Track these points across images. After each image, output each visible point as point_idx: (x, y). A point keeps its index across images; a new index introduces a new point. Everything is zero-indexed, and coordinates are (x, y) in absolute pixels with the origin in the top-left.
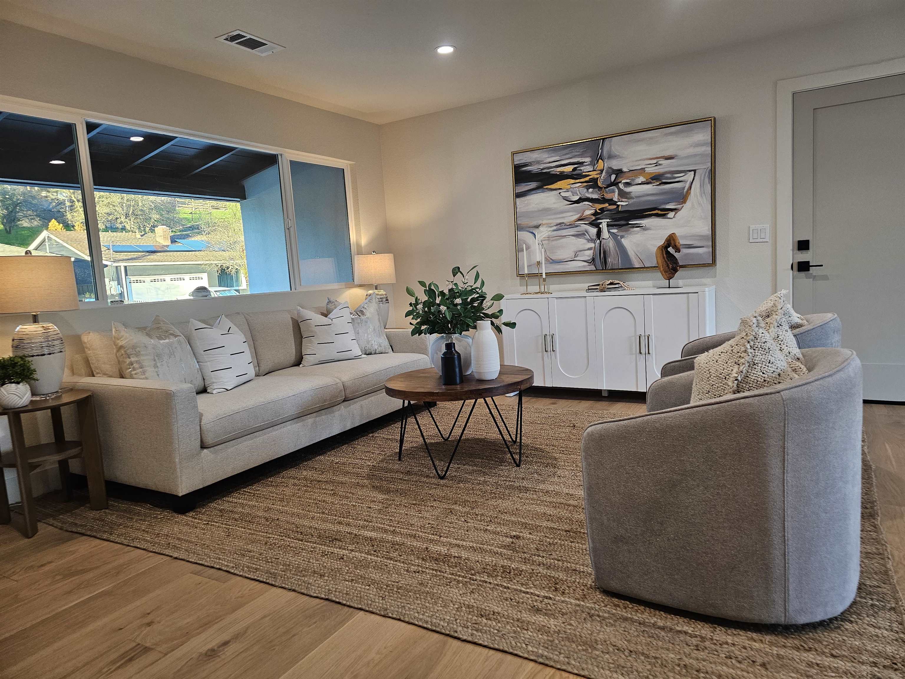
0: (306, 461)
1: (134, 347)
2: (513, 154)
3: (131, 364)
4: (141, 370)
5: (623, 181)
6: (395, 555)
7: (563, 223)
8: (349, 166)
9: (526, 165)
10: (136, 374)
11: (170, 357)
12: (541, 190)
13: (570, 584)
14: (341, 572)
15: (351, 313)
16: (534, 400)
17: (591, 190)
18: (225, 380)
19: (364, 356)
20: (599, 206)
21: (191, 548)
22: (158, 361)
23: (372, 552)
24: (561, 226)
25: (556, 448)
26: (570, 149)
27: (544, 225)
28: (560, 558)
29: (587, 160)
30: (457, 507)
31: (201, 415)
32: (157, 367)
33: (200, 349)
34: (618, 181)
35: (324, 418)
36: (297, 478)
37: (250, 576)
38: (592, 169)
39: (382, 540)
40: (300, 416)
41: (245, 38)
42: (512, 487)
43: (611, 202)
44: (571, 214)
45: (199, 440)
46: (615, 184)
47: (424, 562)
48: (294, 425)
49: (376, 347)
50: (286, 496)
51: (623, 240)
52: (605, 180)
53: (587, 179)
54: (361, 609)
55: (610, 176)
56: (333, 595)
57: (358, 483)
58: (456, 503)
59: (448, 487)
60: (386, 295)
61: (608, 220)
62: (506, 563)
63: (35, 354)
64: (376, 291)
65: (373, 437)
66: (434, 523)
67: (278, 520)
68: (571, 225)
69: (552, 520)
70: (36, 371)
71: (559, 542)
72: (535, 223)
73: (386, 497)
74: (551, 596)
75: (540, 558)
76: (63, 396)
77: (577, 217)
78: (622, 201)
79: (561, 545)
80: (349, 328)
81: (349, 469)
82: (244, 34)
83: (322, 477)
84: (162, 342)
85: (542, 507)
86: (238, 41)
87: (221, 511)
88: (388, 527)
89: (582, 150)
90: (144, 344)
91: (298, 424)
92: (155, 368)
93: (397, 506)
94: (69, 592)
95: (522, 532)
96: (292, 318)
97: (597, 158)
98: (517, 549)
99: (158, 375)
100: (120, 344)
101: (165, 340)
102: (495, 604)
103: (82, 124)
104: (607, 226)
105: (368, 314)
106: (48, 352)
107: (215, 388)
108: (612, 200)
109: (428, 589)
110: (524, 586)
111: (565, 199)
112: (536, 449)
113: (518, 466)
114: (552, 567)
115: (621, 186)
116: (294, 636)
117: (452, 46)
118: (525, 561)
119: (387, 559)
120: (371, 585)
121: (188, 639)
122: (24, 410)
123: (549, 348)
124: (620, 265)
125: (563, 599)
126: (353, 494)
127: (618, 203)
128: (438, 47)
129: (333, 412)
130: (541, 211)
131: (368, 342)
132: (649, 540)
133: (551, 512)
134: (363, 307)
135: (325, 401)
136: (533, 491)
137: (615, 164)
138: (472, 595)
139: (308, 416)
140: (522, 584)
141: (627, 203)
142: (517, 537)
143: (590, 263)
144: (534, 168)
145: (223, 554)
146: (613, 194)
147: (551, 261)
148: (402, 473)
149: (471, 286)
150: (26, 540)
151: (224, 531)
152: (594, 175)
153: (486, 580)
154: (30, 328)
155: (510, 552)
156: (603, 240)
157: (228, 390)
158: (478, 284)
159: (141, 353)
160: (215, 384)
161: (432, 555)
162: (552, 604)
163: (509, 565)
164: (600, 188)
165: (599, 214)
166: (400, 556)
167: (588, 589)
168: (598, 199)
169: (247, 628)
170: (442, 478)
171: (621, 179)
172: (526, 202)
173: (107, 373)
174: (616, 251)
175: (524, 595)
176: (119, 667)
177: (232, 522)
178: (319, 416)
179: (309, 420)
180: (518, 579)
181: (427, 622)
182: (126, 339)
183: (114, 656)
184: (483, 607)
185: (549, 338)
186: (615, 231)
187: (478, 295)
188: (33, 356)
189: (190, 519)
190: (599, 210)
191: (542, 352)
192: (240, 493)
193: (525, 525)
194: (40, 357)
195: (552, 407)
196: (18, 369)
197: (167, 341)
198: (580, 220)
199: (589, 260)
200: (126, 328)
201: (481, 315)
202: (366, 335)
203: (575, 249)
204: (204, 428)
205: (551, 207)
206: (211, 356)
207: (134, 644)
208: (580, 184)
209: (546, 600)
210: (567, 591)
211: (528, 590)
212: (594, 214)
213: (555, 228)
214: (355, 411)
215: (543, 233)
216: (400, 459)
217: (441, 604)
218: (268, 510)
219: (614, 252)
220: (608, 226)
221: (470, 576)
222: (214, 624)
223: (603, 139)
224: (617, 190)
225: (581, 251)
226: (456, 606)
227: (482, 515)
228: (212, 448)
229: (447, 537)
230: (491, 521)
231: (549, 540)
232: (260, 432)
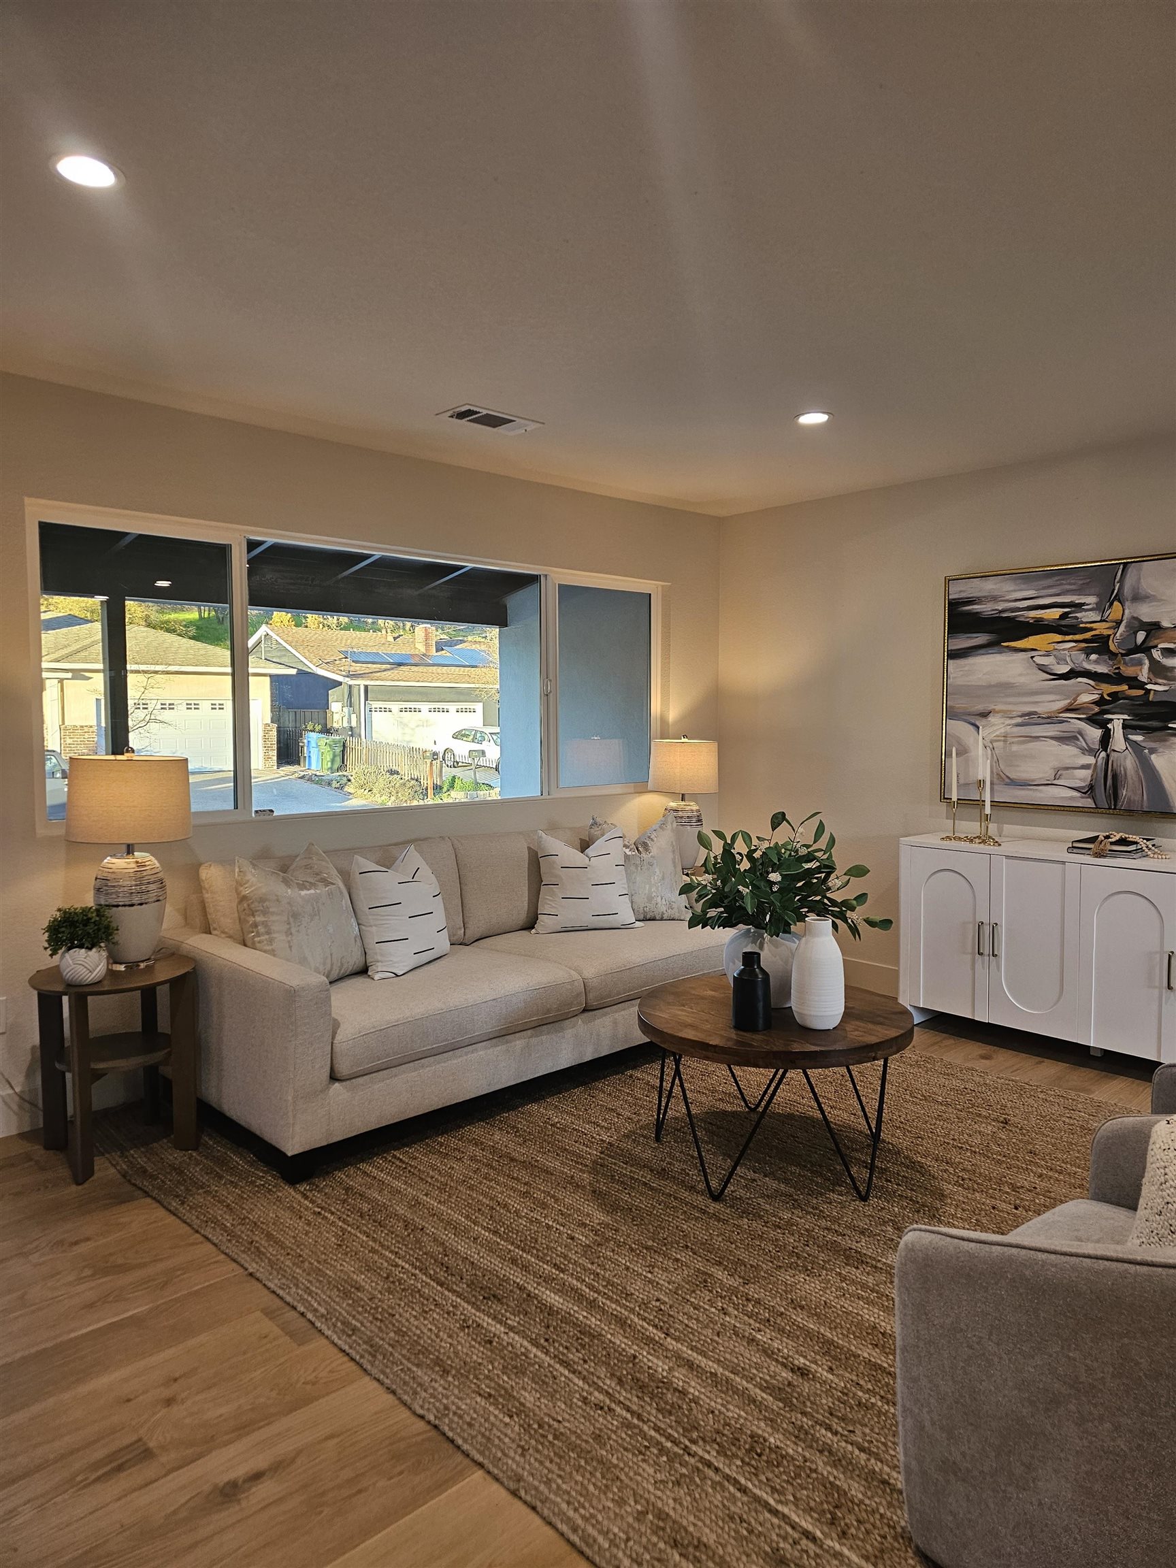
0: (508, 1112)
1: (262, 900)
2: (948, 581)
3: (255, 925)
4: (267, 937)
5: (1161, 646)
6: (573, 1356)
7: (1035, 713)
8: (660, 589)
9: (970, 602)
10: (259, 942)
11: (312, 920)
12: (996, 649)
13: (864, 1514)
14: (477, 1372)
15: (626, 846)
16: (951, 1041)
17: (1094, 657)
18: (395, 960)
19: (638, 924)
20: (1108, 689)
21: (278, 1260)
22: (293, 924)
23: (542, 1341)
24: (1031, 718)
25: (951, 1170)
26: (1056, 578)
27: (998, 712)
28: (866, 1445)
29: (1091, 600)
30: (720, 1274)
31: (336, 1026)
32: (291, 934)
33: (363, 906)
34: (1151, 644)
35: (546, 1039)
36: (482, 1143)
37: (340, 1342)
38: (1099, 618)
39: (567, 1319)
40: (503, 1034)
41: (479, 415)
42: (834, 1248)
43: (1134, 682)
44: (1052, 697)
45: (328, 1068)
46: (1145, 649)
47: (618, 1388)
48: (491, 1050)
49: (664, 909)
50: (452, 1180)
51: (1153, 757)
52: (1123, 640)
53: (1088, 635)
54: (481, 1465)
55: (1135, 633)
56: (447, 1421)
57: (572, 1177)
58: (720, 1264)
59: (719, 1220)
60: (698, 811)
61: (1126, 717)
62: (761, 1428)
63: (120, 903)
64: (683, 803)
65: (631, 1076)
66: (667, 1300)
67: (422, 1229)
68: (1050, 719)
69: (883, 1346)
70: (117, 930)
71: (880, 1404)
72: (980, 707)
73: (608, 1219)
74: (818, 1534)
75: (829, 1435)
76: (158, 966)
77: (1063, 704)
78: (1156, 684)
79: (880, 1413)
80: (619, 875)
81: (568, 1142)
82: (478, 410)
83: (520, 1152)
84: (303, 893)
85: (876, 1311)
86: (470, 418)
87: (347, 1189)
88: (587, 1290)
89: (1081, 582)
90: (277, 896)
91: (499, 1048)
92: (287, 936)
93: (619, 1246)
94: (90, 1306)
95: (815, 1363)
96: (529, 848)
97: (1110, 597)
98: (795, 1400)
99: (290, 947)
100: (243, 893)
101: (309, 890)
102: (708, 1522)
103: (240, 544)
104: (1123, 728)
105: (654, 850)
106: (139, 902)
107: (379, 972)
108: (1135, 678)
109: (605, 1453)
110: (776, 1496)
111: (1042, 668)
112: (913, 1165)
113: (864, 1198)
114: (844, 1462)
115: (1156, 654)
116: (360, 1492)
117: (824, 413)
118: (800, 1434)
119: (562, 1362)
120: (515, 1417)
121: (210, 1451)
122: (95, 988)
123: (986, 949)
124: (1145, 804)
125: (837, 1547)
126: (557, 1200)
127: (1149, 687)
128: (799, 416)
129: (563, 1029)
130: (994, 686)
131: (650, 899)
132: (1004, 1491)
133: (889, 1327)
134: (649, 837)
135: (549, 1011)
136: (872, 1266)
137: (1146, 613)
138: (676, 1489)
139: (517, 1035)
140: (774, 1490)
141: (1166, 688)
142: (803, 1372)
143: (1085, 793)
144: (985, 608)
145: (318, 1285)
146: (1139, 667)
147: (1007, 780)
148: (652, 1171)
149: (808, 846)
150: (74, 1188)
151: (336, 1235)
152: (1102, 629)
153: (713, 1460)
154: (118, 864)
155: (777, 1405)
156: (1113, 754)
157: (398, 976)
158: (823, 843)
159: (271, 910)
160: (379, 964)
161: (638, 1375)
162: (812, 1554)
163: (766, 1435)
164: (1113, 656)
165: (1108, 702)
166: (585, 1361)
167: (895, 1538)
168: (1107, 674)
169: (299, 1453)
170: (717, 1197)
171: (1158, 641)
172: (966, 668)
173: (226, 930)
174: (1139, 777)
175: (767, 1515)
176: (98, 1479)
177: (354, 1219)
178: (537, 1036)
179: (518, 1042)
180: (770, 1475)
181: (575, 1529)
182: (251, 886)
183: (99, 1453)
184: (685, 1523)
185: (987, 930)
186: (1138, 738)
187: (818, 864)
188: (117, 906)
189: (299, 1197)
190: (1108, 695)
191: (973, 954)
192: (386, 1159)
193: (828, 1347)
194: (127, 908)
195: (981, 1065)
196: (90, 929)
197: (312, 891)
198: (1068, 710)
199: (1083, 788)
200: (254, 868)
201: (826, 901)
202: (647, 887)
203: (1057, 764)
204: (337, 1048)
205: (1012, 681)
206: (379, 917)
207: (134, 1438)
208: (1074, 644)
209: (804, 1542)
210: (853, 1531)
211: (780, 1507)
212: (1100, 702)
213: (1019, 720)
214: (603, 1030)
215: (996, 726)
216: (658, 1139)
217: (614, 1493)
218: (414, 1205)
219: (1136, 779)
220: (1125, 727)
221: (687, 1443)
222: (254, 1431)
223: (1125, 564)
224: (1147, 662)
225: (1067, 768)
226: (639, 1507)
227: (758, 1302)
228: (348, 1082)
229: (677, 1339)
230: (768, 1321)
231: (860, 1394)
232: (432, 1059)
